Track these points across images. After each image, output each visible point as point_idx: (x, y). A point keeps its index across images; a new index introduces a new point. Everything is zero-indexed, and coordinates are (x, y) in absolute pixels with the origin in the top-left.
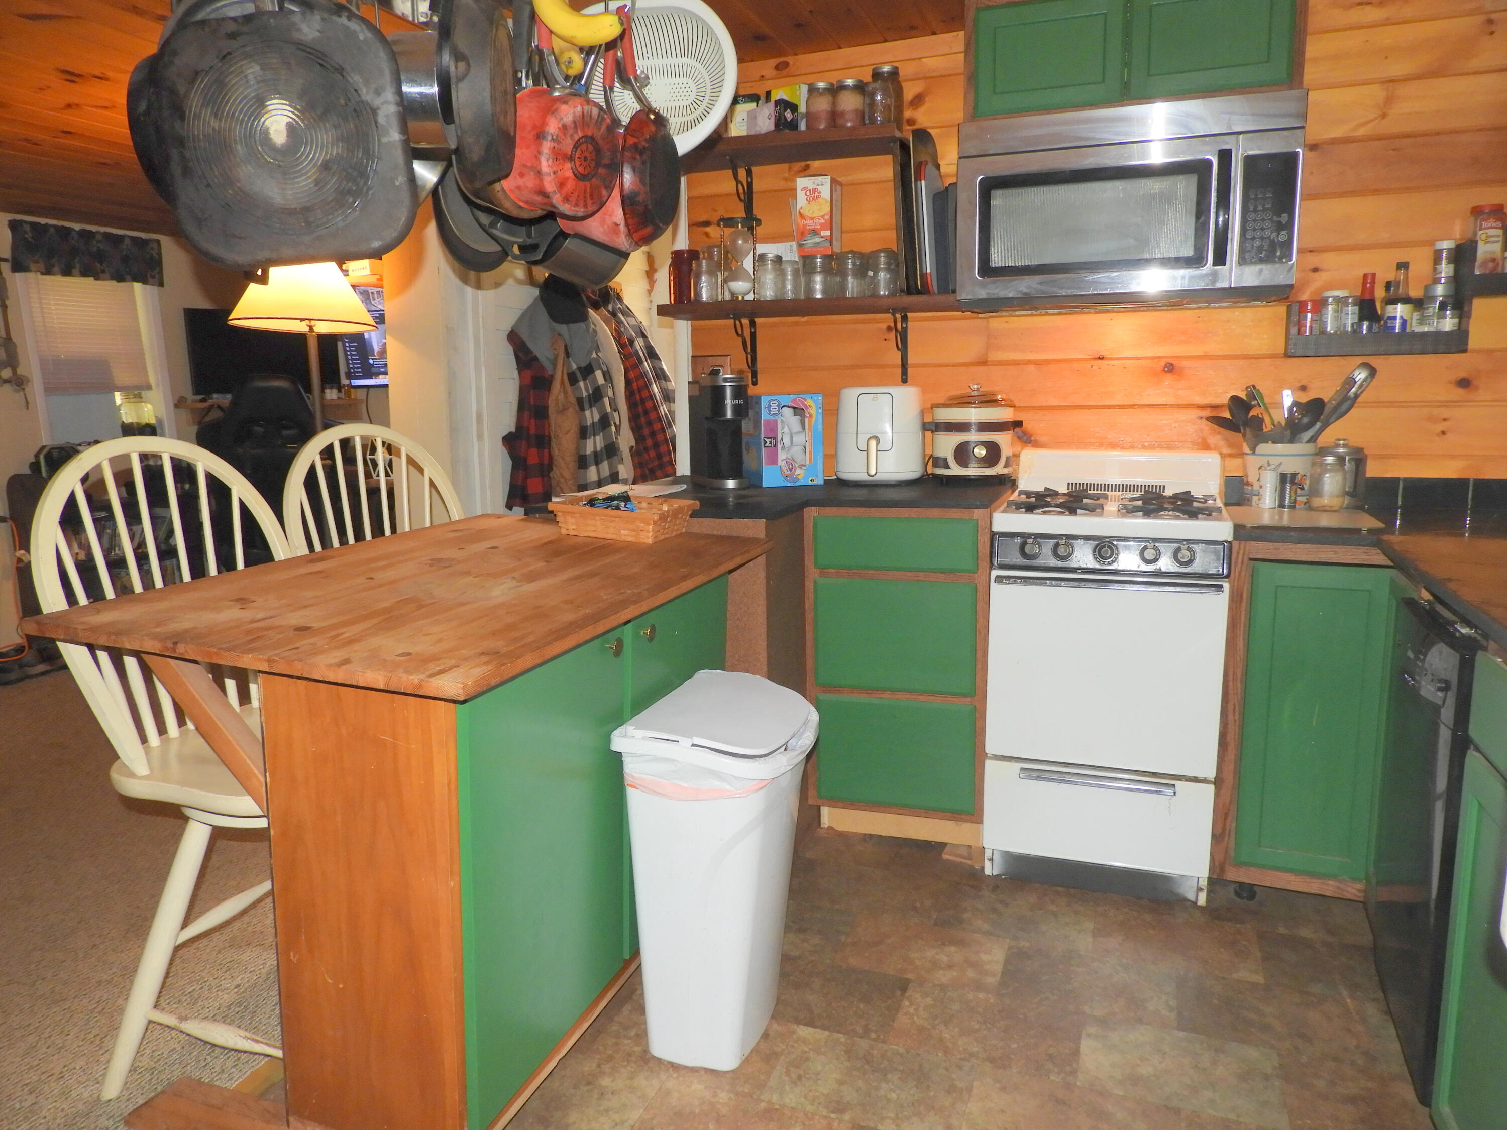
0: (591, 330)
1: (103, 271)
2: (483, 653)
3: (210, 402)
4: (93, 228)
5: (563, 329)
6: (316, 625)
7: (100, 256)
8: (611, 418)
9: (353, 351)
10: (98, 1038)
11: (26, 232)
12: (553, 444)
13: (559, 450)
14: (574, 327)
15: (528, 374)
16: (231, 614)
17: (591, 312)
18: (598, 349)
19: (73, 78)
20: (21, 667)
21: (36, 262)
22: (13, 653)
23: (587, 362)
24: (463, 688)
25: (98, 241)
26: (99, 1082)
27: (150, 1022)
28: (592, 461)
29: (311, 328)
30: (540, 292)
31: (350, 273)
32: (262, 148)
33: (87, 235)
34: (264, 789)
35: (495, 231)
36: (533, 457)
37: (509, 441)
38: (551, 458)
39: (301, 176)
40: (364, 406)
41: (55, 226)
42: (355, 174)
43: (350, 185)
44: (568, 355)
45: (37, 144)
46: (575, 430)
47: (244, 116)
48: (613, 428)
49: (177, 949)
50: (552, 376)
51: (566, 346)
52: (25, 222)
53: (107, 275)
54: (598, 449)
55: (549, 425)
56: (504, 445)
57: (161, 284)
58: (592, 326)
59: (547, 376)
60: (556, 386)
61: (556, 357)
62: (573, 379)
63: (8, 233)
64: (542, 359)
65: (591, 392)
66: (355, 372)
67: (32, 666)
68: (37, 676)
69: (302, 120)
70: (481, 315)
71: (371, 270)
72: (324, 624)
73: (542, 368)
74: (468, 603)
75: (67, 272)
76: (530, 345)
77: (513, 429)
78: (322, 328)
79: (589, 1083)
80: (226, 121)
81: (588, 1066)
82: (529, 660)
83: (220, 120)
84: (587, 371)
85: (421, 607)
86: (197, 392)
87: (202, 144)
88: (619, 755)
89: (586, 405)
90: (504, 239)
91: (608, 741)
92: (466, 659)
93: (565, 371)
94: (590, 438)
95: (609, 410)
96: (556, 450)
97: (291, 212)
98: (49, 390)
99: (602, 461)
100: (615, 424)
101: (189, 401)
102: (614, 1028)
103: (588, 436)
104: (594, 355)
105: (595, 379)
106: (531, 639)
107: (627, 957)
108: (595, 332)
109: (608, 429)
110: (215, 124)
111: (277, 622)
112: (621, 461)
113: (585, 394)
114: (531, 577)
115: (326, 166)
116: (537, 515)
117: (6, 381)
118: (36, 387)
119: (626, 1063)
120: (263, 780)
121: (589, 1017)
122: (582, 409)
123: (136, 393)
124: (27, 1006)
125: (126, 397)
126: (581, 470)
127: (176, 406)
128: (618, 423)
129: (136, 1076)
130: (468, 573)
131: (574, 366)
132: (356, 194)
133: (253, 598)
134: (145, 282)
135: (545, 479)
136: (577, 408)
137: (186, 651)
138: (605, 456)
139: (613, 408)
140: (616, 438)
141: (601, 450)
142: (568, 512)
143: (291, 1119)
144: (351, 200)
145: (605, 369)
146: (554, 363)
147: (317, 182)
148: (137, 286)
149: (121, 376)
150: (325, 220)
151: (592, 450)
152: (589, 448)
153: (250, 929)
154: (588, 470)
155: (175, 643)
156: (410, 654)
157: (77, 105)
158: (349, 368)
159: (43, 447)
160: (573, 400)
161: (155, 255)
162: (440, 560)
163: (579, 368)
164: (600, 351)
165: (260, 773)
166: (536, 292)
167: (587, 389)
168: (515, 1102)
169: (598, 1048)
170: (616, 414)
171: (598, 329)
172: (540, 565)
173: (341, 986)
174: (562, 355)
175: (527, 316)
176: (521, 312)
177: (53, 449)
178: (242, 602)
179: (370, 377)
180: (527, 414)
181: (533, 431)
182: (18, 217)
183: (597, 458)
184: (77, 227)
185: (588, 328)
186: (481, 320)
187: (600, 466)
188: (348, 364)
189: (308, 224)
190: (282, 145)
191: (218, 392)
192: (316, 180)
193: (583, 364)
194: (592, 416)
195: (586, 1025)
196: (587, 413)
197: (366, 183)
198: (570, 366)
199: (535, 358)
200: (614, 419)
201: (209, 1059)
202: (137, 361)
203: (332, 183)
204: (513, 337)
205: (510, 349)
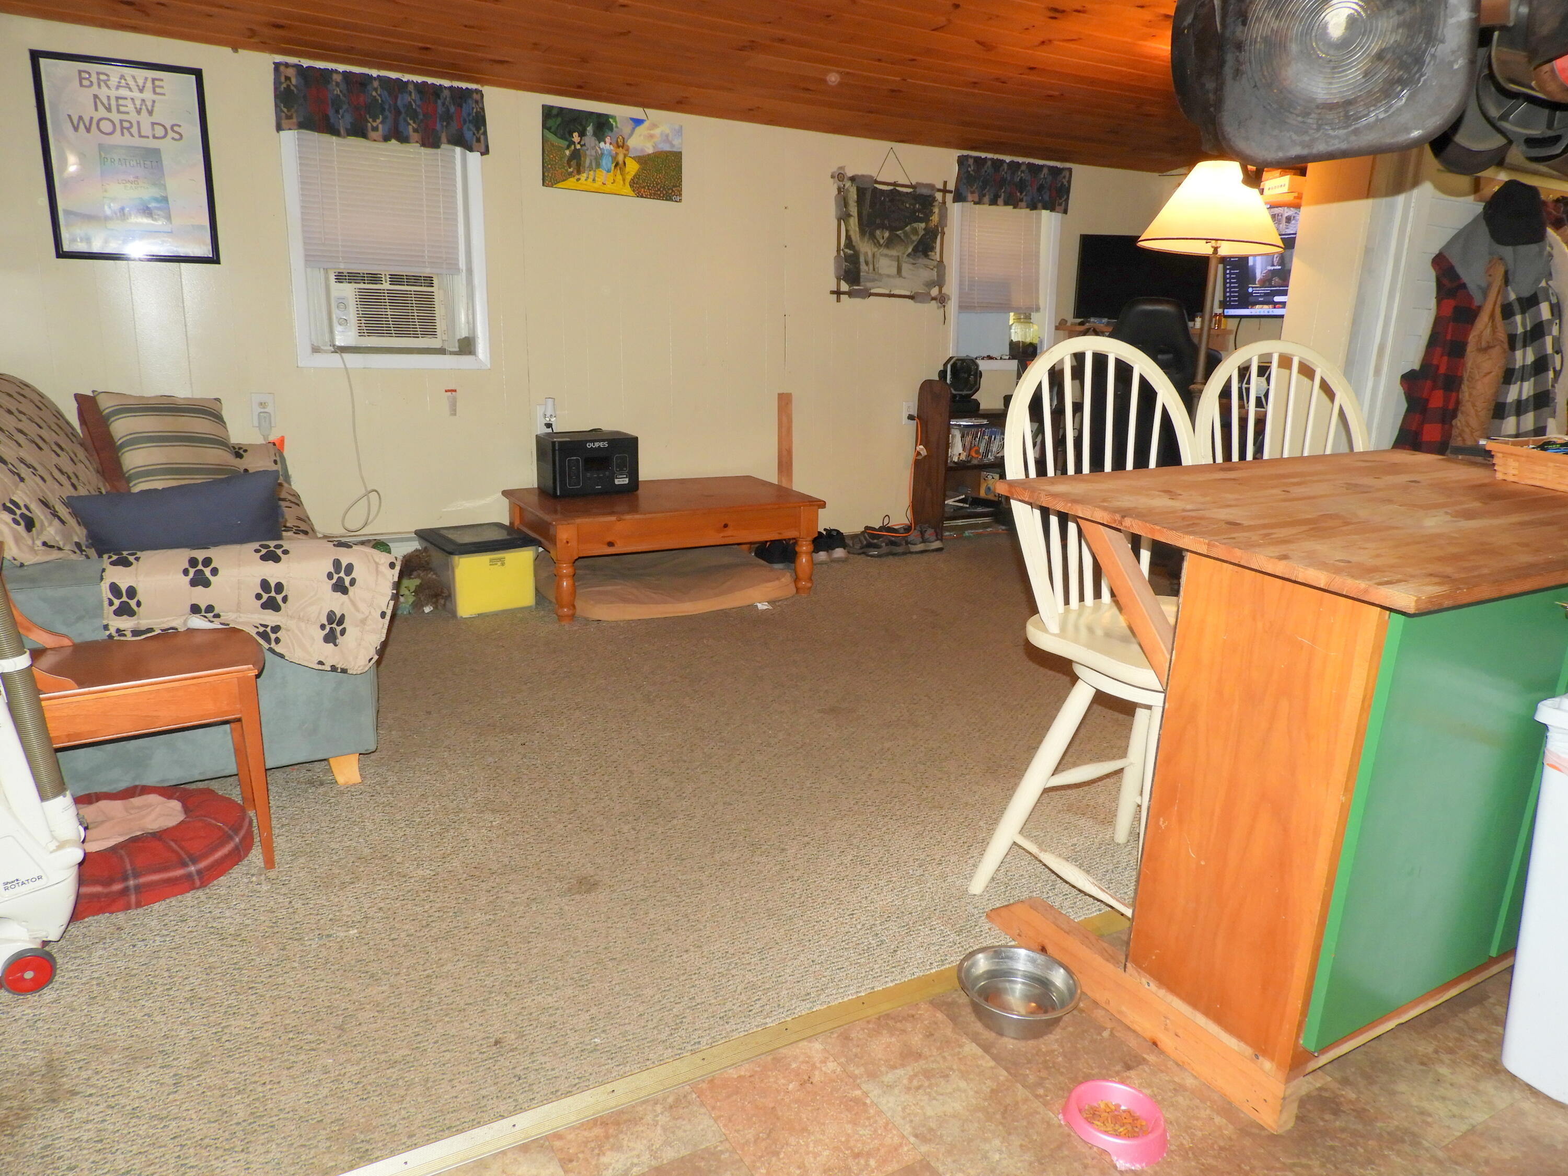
0: (1546, 253)
1: (1021, 200)
2: (1431, 575)
3: (1087, 325)
4: (1020, 160)
5: (1507, 251)
6: (1246, 523)
7: (1022, 186)
8: (1550, 362)
9: (1233, 278)
10: (966, 845)
11: (969, 166)
12: (1464, 387)
13: (1470, 394)
14: (1523, 249)
15: (1450, 303)
16: (1161, 502)
17: (1550, 231)
18: (1549, 276)
19: (1057, 15)
20: (907, 543)
21: (973, 193)
22: (902, 531)
23: (1532, 292)
24: (1417, 601)
25: (1022, 172)
26: (969, 877)
27: (1015, 843)
28: (1513, 410)
29: (1216, 249)
30: (1484, 209)
31: (1266, 191)
32: (1317, 44)
33: (1015, 166)
34: (1167, 665)
35: (1505, 125)
36: (1437, 401)
37: (1410, 380)
38: (1458, 403)
39: (1350, 69)
40: (1232, 337)
41: (992, 159)
42: (1409, 60)
43: (1401, 73)
44: (1507, 281)
45: (1003, 82)
46: (1497, 372)
47: (1306, 13)
48: (1551, 374)
49: (1047, 791)
50: (1480, 308)
51: (1506, 273)
52: (971, 157)
53: (1024, 204)
54: (1524, 397)
55: (1464, 365)
56: (1401, 383)
57: (1065, 212)
58: (1548, 248)
59: (1474, 308)
60: (1483, 320)
61: (1489, 286)
62: (1507, 312)
63: (956, 168)
64: (1472, 287)
65: (1529, 329)
66: (1230, 301)
67: (915, 544)
68: (917, 553)
69: (1365, 10)
70: (1408, 234)
71: (1289, 188)
72: (1252, 523)
73: (1470, 298)
74: (1397, 528)
75: (994, 202)
76: (1460, 270)
77: (1417, 367)
78: (1226, 250)
79: (1423, 1064)
80: (1286, 21)
81: (1425, 1047)
82: (1485, 591)
83: (1281, 20)
84: (1530, 302)
85: (1347, 524)
86: (1077, 314)
87: (1258, 46)
88: (1544, 728)
89: (1519, 343)
90: (1515, 133)
91: (1535, 710)
92: (1412, 576)
93: (1499, 303)
94: (1515, 383)
95: (1549, 350)
96: (1467, 394)
97: (1331, 107)
98: (964, 307)
99: (1526, 412)
100: (1554, 369)
101: (1069, 324)
102: (1457, 1024)
103: (1514, 379)
104: (1543, 284)
105: (1539, 313)
106: (1486, 571)
107: (1494, 953)
108: (1551, 255)
109: (1542, 375)
110: (1275, 25)
111: (1207, 514)
112: (1553, 415)
113: (1520, 330)
114: (1469, 515)
115: (1380, 56)
116: (1460, 457)
117: (934, 299)
118: (952, 306)
119: (1469, 1063)
120: (1168, 657)
121: (1438, 997)
122: (1513, 348)
123: (1026, 317)
124: (916, 803)
125: (1018, 320)
126: (1497, 421)
127: (1057, 328)
128: (1558, 368)
129: (994, 884)
130: (1389, 501)
131: (1513, 296)
132: (1403, 82)
133: (1179, 492)
134: (1052, 209)
135: (1447, 426)
136: (1506, 346)
137: (1132, 525)
138: (1531, 407)
139: (1556, 349)
140: (1553, 386)
141: (1527, 400)
142: (1512, 454)
143: (1128, 965)
144: (1399, 88)
145: (1554, 300)
146: (1485, 292)
147: (1366, 74)
148: (1045, 213)
149: (1019, 299)
150: (1366, 112)
151: (1516, 397)
152: (1512, 394)
153: (1084, 802)
154: (1505, 421)
155: (1123, 517)
156: (1349, 562)
157: (1050, 41)
158: (1225, 297)
159: (951, 358)
160: (1502, 336)
161: (1066, 183)
162: (1356, 485)
163: (1519, 300)
164: (1551, 279)
165: (1167, 650)
166: (1479, 208)
167: (1524, 325)
168: (1346, 1042)
169: (1436, 1035)
170: (1558, 358)
171: (1555, 252)
172: (1476, 505)
173: (1203, 863)
174: (1498, 281)
175: (1464, 236)
176: (1457, 231)
177: (958, 360)
178: (1170, 493)
179: (1245, 306)
180: (1439, 350)
181: (1442, 370)
182: (965, 153)
183: (1520, 408)
184: (1008, 159)
185: (1543, 249)
186: (1407, 241)
187: (1522, 417)
188: (1225, 292)
189: (1347, 117)
190: (1338, 39)
191: (1095, 316)
192: (1366, 70)
193: (1526, 294)
194: (1525, 357)
195: (1432, 1004)
196: (1519, 354)
197: (1420, 69)
198: (1506, 295)
199: (1464, 286)
200: (1554, 363)
201: (1051, 894)
202: (1032, 286)
203: (1383, 71)
204: (1441, 263)
205: (1432, 274)
